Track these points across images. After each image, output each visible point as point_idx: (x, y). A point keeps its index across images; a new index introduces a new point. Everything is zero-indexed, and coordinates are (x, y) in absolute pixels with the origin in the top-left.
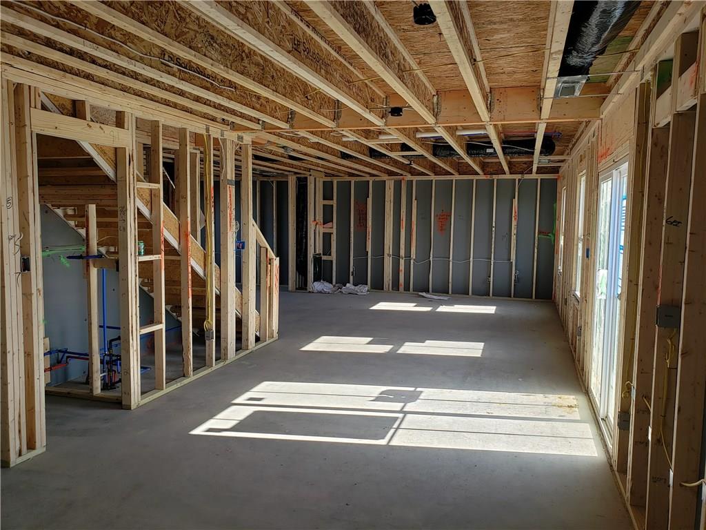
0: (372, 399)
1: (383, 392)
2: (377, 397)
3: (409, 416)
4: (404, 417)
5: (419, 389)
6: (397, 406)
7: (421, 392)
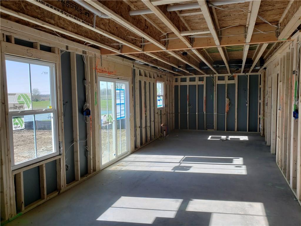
0: (192, 167)
1: (188, 170)
2: (190, 168)
3: (178, 162)
4: (180, 161)
5: (173, 171)
6: (182, 165)
7: (172, 170)
